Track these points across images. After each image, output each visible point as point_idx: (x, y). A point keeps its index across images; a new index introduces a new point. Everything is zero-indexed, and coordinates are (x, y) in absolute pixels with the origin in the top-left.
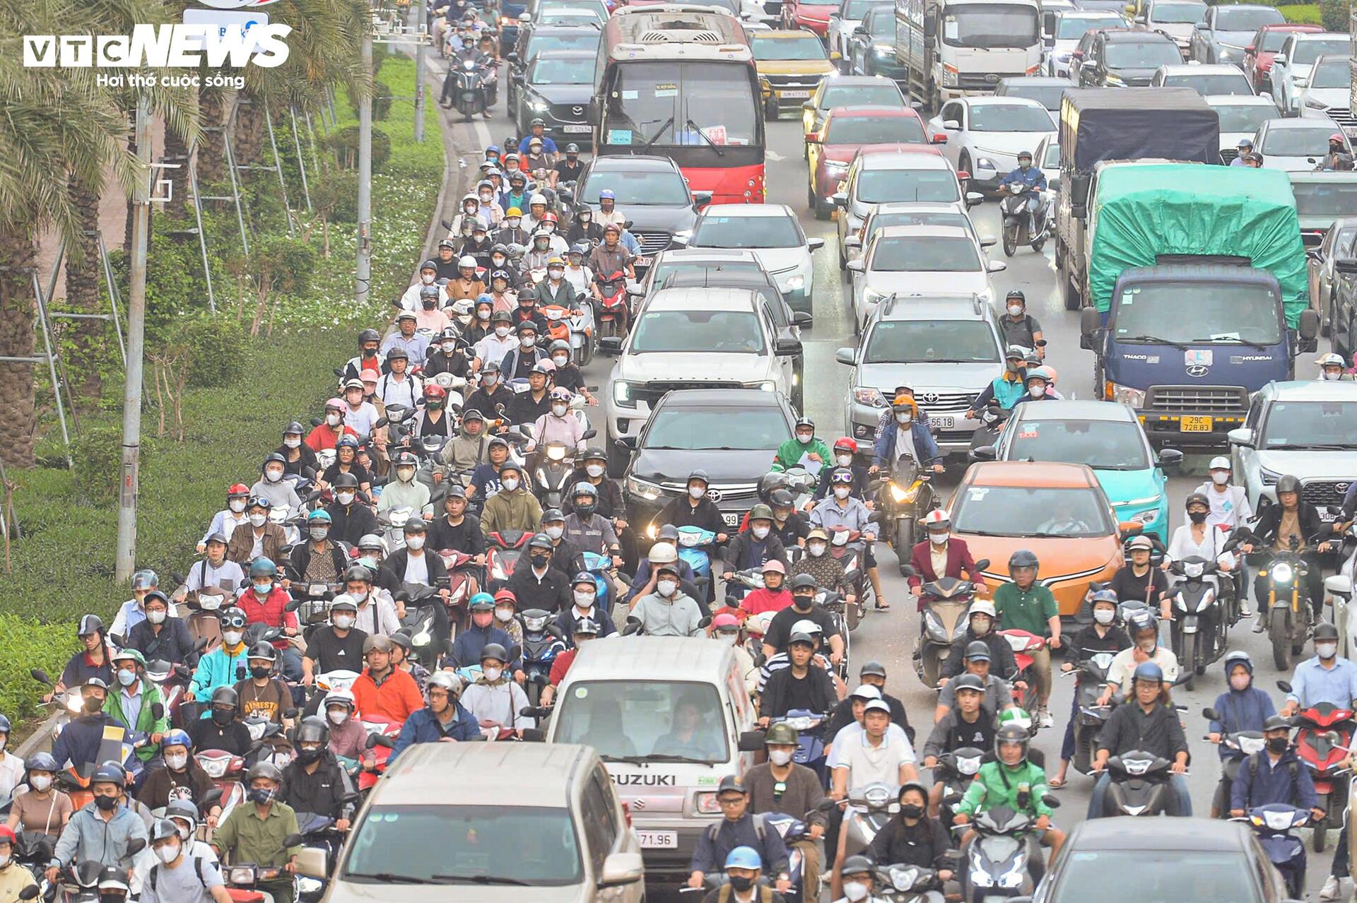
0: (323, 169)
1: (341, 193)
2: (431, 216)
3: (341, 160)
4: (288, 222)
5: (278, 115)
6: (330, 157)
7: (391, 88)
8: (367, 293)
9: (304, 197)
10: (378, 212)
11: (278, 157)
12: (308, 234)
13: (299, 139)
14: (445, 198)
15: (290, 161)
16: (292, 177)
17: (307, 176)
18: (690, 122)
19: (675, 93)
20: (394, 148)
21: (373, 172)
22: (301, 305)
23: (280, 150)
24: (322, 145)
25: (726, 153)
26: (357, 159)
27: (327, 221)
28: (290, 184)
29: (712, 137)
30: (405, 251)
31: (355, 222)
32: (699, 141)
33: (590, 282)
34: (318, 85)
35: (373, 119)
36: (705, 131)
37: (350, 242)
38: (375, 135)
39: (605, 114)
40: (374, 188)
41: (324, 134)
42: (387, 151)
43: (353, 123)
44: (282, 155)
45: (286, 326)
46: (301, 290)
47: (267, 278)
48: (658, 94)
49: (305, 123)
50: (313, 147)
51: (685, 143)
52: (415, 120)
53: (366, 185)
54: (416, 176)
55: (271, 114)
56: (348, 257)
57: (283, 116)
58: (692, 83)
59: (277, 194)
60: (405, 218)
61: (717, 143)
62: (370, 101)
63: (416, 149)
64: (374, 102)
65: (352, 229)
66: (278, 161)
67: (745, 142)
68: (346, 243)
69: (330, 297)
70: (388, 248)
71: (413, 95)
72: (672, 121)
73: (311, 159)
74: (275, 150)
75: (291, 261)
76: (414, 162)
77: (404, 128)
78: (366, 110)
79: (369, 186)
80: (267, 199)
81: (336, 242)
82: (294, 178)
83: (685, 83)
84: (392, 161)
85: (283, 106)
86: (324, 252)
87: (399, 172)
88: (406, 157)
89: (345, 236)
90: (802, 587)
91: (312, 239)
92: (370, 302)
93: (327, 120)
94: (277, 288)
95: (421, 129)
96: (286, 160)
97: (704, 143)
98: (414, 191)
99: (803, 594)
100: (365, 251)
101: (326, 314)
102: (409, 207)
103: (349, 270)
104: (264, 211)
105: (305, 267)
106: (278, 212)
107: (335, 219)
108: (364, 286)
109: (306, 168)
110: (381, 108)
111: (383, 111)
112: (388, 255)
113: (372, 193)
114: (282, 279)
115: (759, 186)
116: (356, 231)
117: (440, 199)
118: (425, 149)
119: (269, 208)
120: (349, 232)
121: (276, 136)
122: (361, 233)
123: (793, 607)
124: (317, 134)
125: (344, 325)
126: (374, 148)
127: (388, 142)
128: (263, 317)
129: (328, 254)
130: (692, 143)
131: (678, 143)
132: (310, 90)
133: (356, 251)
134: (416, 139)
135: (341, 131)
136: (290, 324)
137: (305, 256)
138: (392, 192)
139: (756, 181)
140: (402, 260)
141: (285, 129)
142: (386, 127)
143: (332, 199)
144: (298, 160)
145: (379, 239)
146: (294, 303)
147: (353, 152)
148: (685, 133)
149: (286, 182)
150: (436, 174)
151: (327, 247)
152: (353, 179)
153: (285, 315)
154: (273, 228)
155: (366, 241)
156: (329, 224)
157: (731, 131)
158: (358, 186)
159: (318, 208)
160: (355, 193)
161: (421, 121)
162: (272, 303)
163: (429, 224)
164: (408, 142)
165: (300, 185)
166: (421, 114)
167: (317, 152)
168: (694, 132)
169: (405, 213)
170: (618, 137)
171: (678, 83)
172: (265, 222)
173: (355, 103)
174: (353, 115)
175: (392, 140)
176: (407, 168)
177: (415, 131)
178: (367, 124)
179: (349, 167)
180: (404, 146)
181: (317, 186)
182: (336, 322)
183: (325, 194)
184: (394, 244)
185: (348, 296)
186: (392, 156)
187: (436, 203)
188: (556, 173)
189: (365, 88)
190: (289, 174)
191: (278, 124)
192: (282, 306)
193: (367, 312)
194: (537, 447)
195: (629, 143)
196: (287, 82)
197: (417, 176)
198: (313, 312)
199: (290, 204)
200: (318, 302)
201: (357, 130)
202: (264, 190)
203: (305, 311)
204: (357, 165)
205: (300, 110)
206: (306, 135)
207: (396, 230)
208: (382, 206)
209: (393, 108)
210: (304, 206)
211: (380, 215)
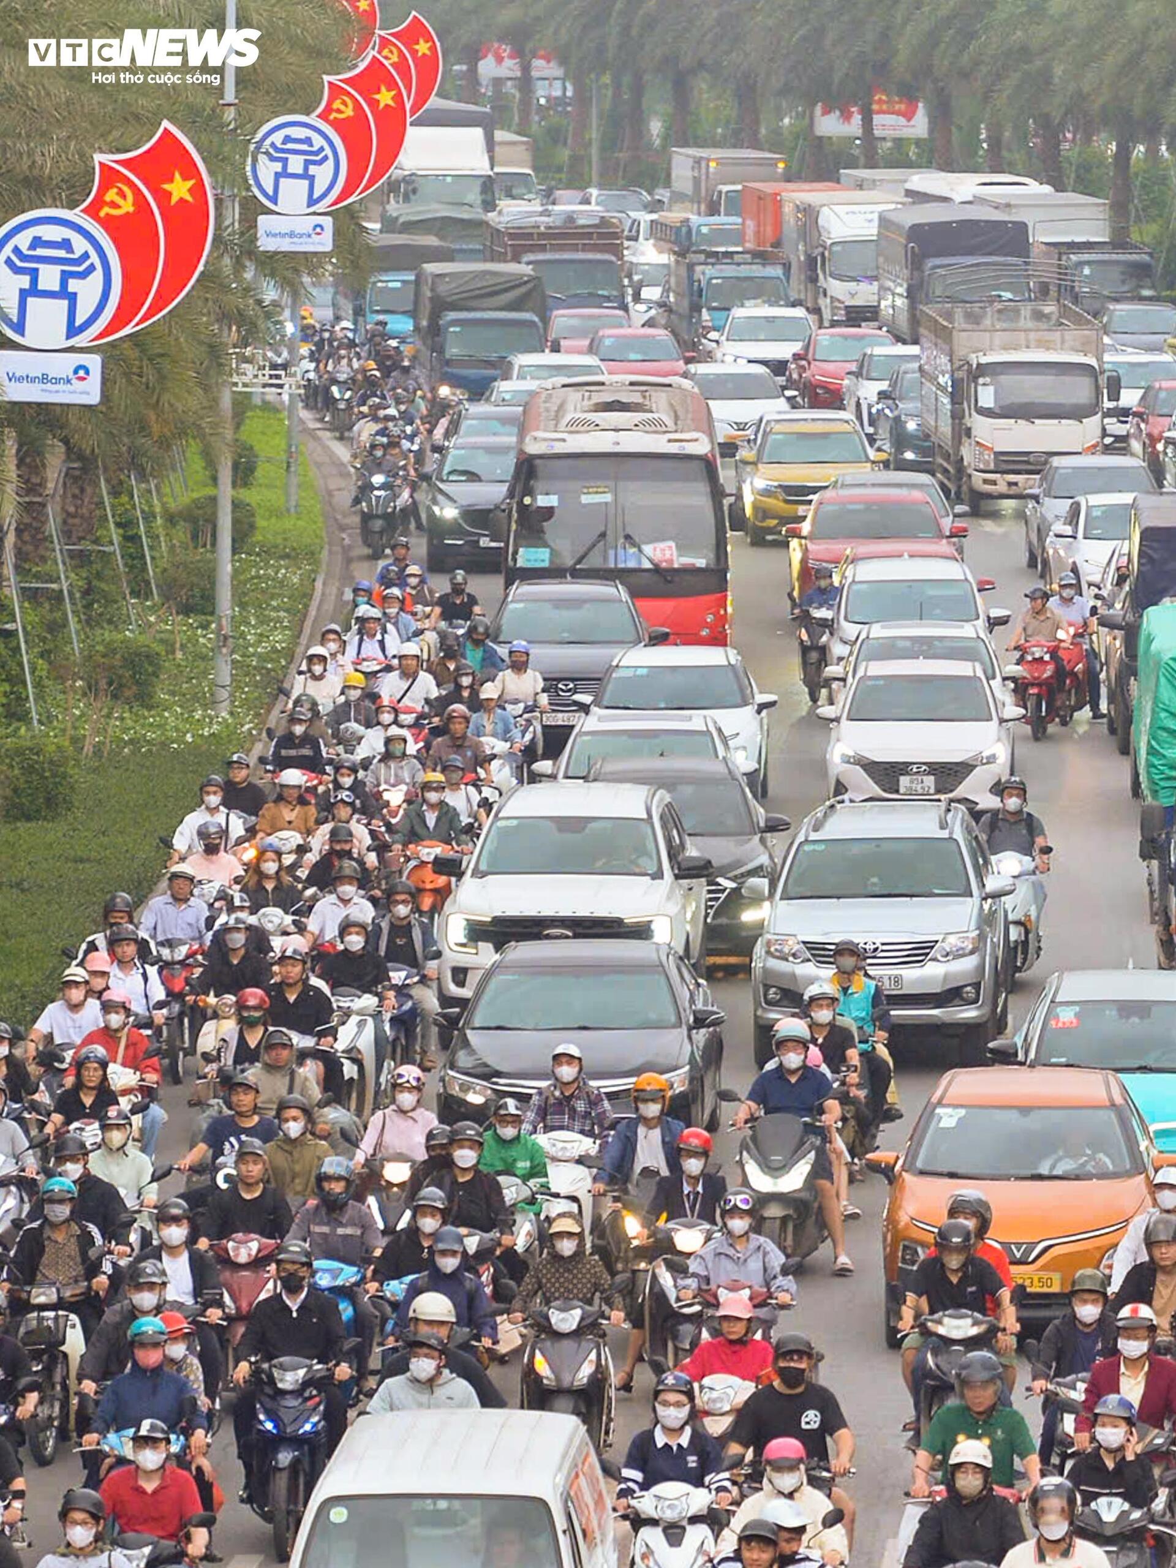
0: (172, 548)
1: (195, 579)
2: (306, 606)
3: (195, 537)
4: (129, 616)
5: (115, 482)
6: (181, 533)
7: (256, 448)
8: (227, 703)
9: (148, 583)
10: (240, 600)
11: (115, 534)
12: (152, 630)
13: (143, 511)
14: (324, 584)
15: (132, 539)
16: (133, 559)
17: (153, 558)
18: (628, 537)
19: (608, 498)
20: (261, 523)
21: (235, 551)
22: (145, 718)
23: (118, 525)
24: (171, 519)
25: (677, 579)
26: (214, 536)
27: (178, 613)
28: (132, 567)
29: (658, 556)
30: (274, 650)
31: (212, 613)
32: (640, 562)
33: (475, 808)
34: (164, 444)
35: (234, 485)
36: (648, 549)
37: (205, 639)
38: (236, 505)
39: (514, 527)
40: (236, 572)
41: (173, 505)
42: (252, 526)
43: (209, 491)
44: (121, 531)
45: (126, 743)
46: (145, 699)
47: (103, 684)
48: (585, 499)
49: (150, 491)
50: (159, 521)
51: (621, 565)
52: (286, 488)
53: (226, 568)
54: (287, 556)
55: (107, 481)
56: (204, 658)
57: (121, 483)
58: (632, 485)
59: (115, 579)
60: (275, 609)
61: (664, 565)
62: (230, 464)
63: (288, 523)
64: (236, 466)
65: (209, 623)
66: (115, 537)
67: (701, 563)
68: (201, 640)
69: (180, 706)
70: (252, 646)
71: (283, 456)
72: (603, 535)
73: (158, 537)
74: (112, 526)
75: (132, 662)
76: (285, 539)
77: (274, 497)
78: (226, 475)
79: (229, 568)
80: (103, 586)
81: (189, 641)
82: (135, 560)
83: (621, 484)
84: (258, 537)
85: (121, 470)
86: (173, 652)
87: (267, 552)
88: (276, 533)
89: (199, 631)
90: (791, 1352)
91: (158, 636)
92: (231, 713)
93: (177, 490)
94: (115, 697)
95: (294, 498)
96: (127, 538)
97: (647, 565)
98: (285, 576)
99: (792, 1364)
100: (224, 650)
101: (177, 730)
102: (279, 595)
103: (205, 673)
104: (98, 601)
105: (150, 669)
106: (116, 602)
107: (187, 610)
108: (224, 694)
109: (151, 548)
110: (244, 473)
111: (247, 476)
112: (253, 655)
113: (233, 578)
114: (121, 686)
115: (722, 620)
116: (213, 626)
117: (319, 584)
118: (300, 523)
119: (105, 597)
120: (205, 626)
121: (113, 506)
122: (220, 627)
123: (777, 1383)
124: (163, 505)
125: (199, 741)
126: (236, 522)
127: (253, 515)
128: (98, 734)
129: (179, 655)
130: (632, 564)
131: (612, 566)
132: (153, 451)
133: (212, 650)
134: (288, 510)
135: (194, 501)
136: (131, 741)
137: (151, 657)
138: (258, 577)
139: (716, 614)
140: (272, 660)
141: (125, 499)
142: (250, 496)
143: (182, 586)
144: (140, 537)
145: (243, 636)
146: (136, 715)
147: (209, 527)
148: (621, 551)
149: (126, 565)
150: (313, 553)
151: (178, 645)
152: (210, 561)
153: (125, 730)
154: (110, 622)
155: (226, 638)
156: (180, 617)
157: (682, 549)
158: (214, 570)
159: (166, 597)
160: (211, 576)
161: (293, 490)
162: (109, 716)
163: (305, 616)
164: (276, 513)
165: (144, 568)
166: (294, 480)
167: (165, 527)
168: (633, 550)
169: (274, 603)
170: (529, 557)
171: (611, 484)
172: (101, 615)
173: (211, 463)
174: (210, 482)
175: (259, 512)
176: (276, 547)
177: (287, 501)
178: (226, 492)
179: (205, 546)
180: (273, 520)
181: (165, 570)
182: (189, 738)
183: (175, 580)
184: (260, 642)
185: (205, 707)
186: (257, 533)
187: (313, 589)
188: (438, 610)
189: (225, 449)
190: (131, 556)
191: (115, 493)
192: (122, 719)
193: (227, 726)
194: (368, 1163)
195: (546, 564)
196: (125, 440)
197: (291, 556)
198: (159, 726)
199: (132, 593)
200: (166, 714)
201: (213, 500)
202: (99, 576)
203: (151, 725)
204: (214, 544)
205: (143, 477)
206: (151, 506)
207: (262, 623)
208: (245, 594)
209: (259, 473)
210: (148, 595)
211: (243, 606)
